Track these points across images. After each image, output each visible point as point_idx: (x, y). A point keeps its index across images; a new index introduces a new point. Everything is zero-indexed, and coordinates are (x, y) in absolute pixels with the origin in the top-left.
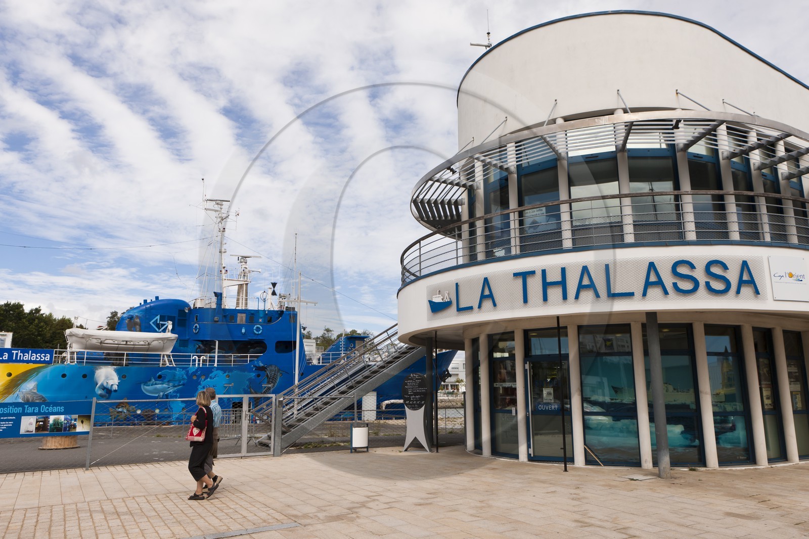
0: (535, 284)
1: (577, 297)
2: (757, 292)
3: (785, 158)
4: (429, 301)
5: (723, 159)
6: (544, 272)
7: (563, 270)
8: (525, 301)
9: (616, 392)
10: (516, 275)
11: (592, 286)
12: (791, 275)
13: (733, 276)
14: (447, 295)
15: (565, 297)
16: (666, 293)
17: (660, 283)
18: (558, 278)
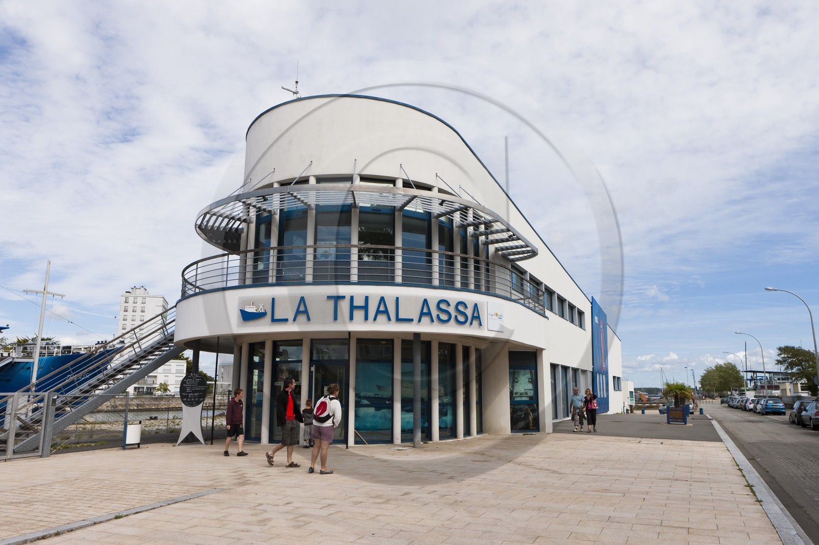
0: (344, 306)
1: (375, 319)
2: (480, 324)
3: (483, 233)
4: (241, 310)
5: (456, 227)
6: (352, 298)
7: (367, 298)
8: (336, 318)
9: (379, 389)
10: (329, 298)
11: (386, 312)
12: (497, 315)
13: (469, 312)
14: (261, 307)
15: (366, 318)
16: (432, 321)
17: (429, 314)
18: (362, 304)
